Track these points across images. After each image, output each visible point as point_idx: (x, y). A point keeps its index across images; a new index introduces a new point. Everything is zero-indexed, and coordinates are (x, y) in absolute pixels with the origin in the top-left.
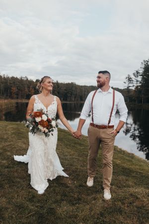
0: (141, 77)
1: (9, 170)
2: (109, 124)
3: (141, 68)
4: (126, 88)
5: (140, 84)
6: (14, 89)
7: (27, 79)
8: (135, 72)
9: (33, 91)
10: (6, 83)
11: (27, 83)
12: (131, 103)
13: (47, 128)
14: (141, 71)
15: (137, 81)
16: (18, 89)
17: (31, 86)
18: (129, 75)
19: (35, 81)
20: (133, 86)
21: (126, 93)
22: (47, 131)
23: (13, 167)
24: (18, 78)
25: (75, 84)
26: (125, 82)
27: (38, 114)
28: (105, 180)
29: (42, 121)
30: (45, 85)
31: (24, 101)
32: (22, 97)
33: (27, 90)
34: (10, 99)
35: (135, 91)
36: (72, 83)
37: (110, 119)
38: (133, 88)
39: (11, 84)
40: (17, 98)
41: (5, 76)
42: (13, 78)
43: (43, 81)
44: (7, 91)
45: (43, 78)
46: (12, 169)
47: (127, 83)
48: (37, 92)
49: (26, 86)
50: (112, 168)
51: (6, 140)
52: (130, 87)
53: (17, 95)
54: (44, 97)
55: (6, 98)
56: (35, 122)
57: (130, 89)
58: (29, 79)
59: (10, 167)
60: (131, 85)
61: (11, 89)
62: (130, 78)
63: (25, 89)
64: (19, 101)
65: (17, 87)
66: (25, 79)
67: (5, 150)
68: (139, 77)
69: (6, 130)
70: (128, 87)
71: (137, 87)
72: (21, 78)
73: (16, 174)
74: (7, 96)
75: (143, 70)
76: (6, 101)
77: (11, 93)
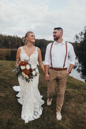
0: (84, 35)
1: (10, 81)
2: (64, 67)
3: (84, 30)
4: (75, 42)
5: (83, 40)
6: (10, 43)
7: (17, 37)
8: (81, 33)
9: (21, 44)
10: (5, 39)
11: (18, 39)
12: (77, 51)
13: (28, 76)
14: (84, 32)
15: (81, 38)
16: (12, 42)
17: (20, 41)
18: (77, 35)
19: (22, 38)
20: (79, 41)
21: (75, 45)
22: (28, 77)
23: (11, 80)
24: (12, 36)
25: (45, 40)
26: (74, 39)
27: (23, 63)
28: (58, 106)
29: (26, 69)
30: (29, 38)
31: (16, 50)
32: (15, 47)
33: (17, 43)
34: (7, 49)
35: (80, 44)
36: (43, 39)
37: (64, 63)
38: (79, 42)
39: (8, 39)
40: (12, 48)
41: (5, 35)
42: (9, 36)
43: (28, 35)
44: (6, 44)
45: (27, 33)
46: (11, 81)
47: (76, 39)
48: (23, 45)
49: (17, 41)
50: (63, 98)
51: (7, 69)
52: (77, 41)
53: (12, 46)
54: (27, 48)
55: (5, 48)
56: (20, 69)
57: (77, 43)
58: (18, 37)
59: (10, 80)
60: (78, 40)
61: (8, 43)
62: (78, 36)
63: (16, 43)
64: (13, 50)
65: (12, 41)
66: (16, 37)
67: (7, 73)
68: (83, 35)
69: (7, 65)
70: (76, 42)
71: (81, 41)
72: (14, 36)
73: (13, 83)
74: (6, 46)
75: (85, 31)
76: (6, 49)
77: (8, 45)
